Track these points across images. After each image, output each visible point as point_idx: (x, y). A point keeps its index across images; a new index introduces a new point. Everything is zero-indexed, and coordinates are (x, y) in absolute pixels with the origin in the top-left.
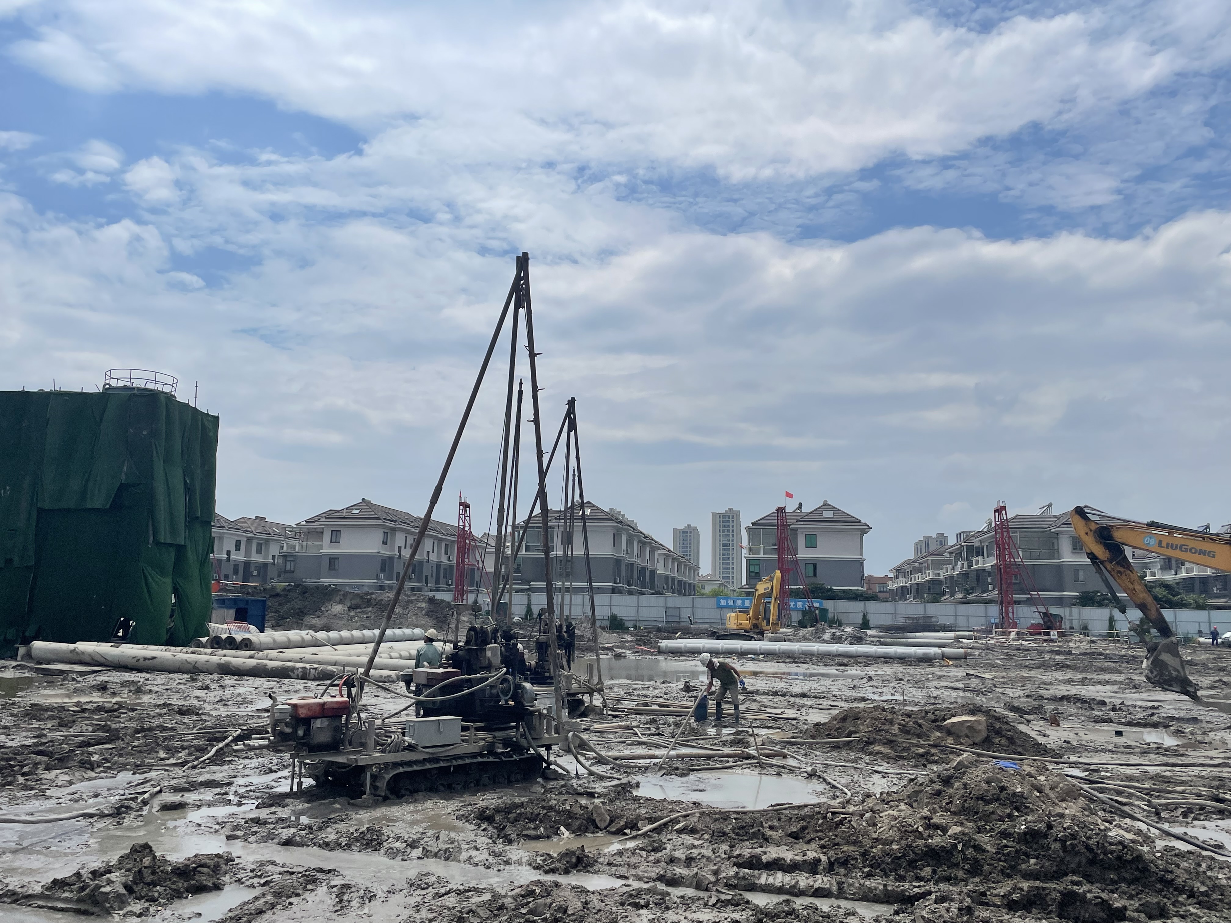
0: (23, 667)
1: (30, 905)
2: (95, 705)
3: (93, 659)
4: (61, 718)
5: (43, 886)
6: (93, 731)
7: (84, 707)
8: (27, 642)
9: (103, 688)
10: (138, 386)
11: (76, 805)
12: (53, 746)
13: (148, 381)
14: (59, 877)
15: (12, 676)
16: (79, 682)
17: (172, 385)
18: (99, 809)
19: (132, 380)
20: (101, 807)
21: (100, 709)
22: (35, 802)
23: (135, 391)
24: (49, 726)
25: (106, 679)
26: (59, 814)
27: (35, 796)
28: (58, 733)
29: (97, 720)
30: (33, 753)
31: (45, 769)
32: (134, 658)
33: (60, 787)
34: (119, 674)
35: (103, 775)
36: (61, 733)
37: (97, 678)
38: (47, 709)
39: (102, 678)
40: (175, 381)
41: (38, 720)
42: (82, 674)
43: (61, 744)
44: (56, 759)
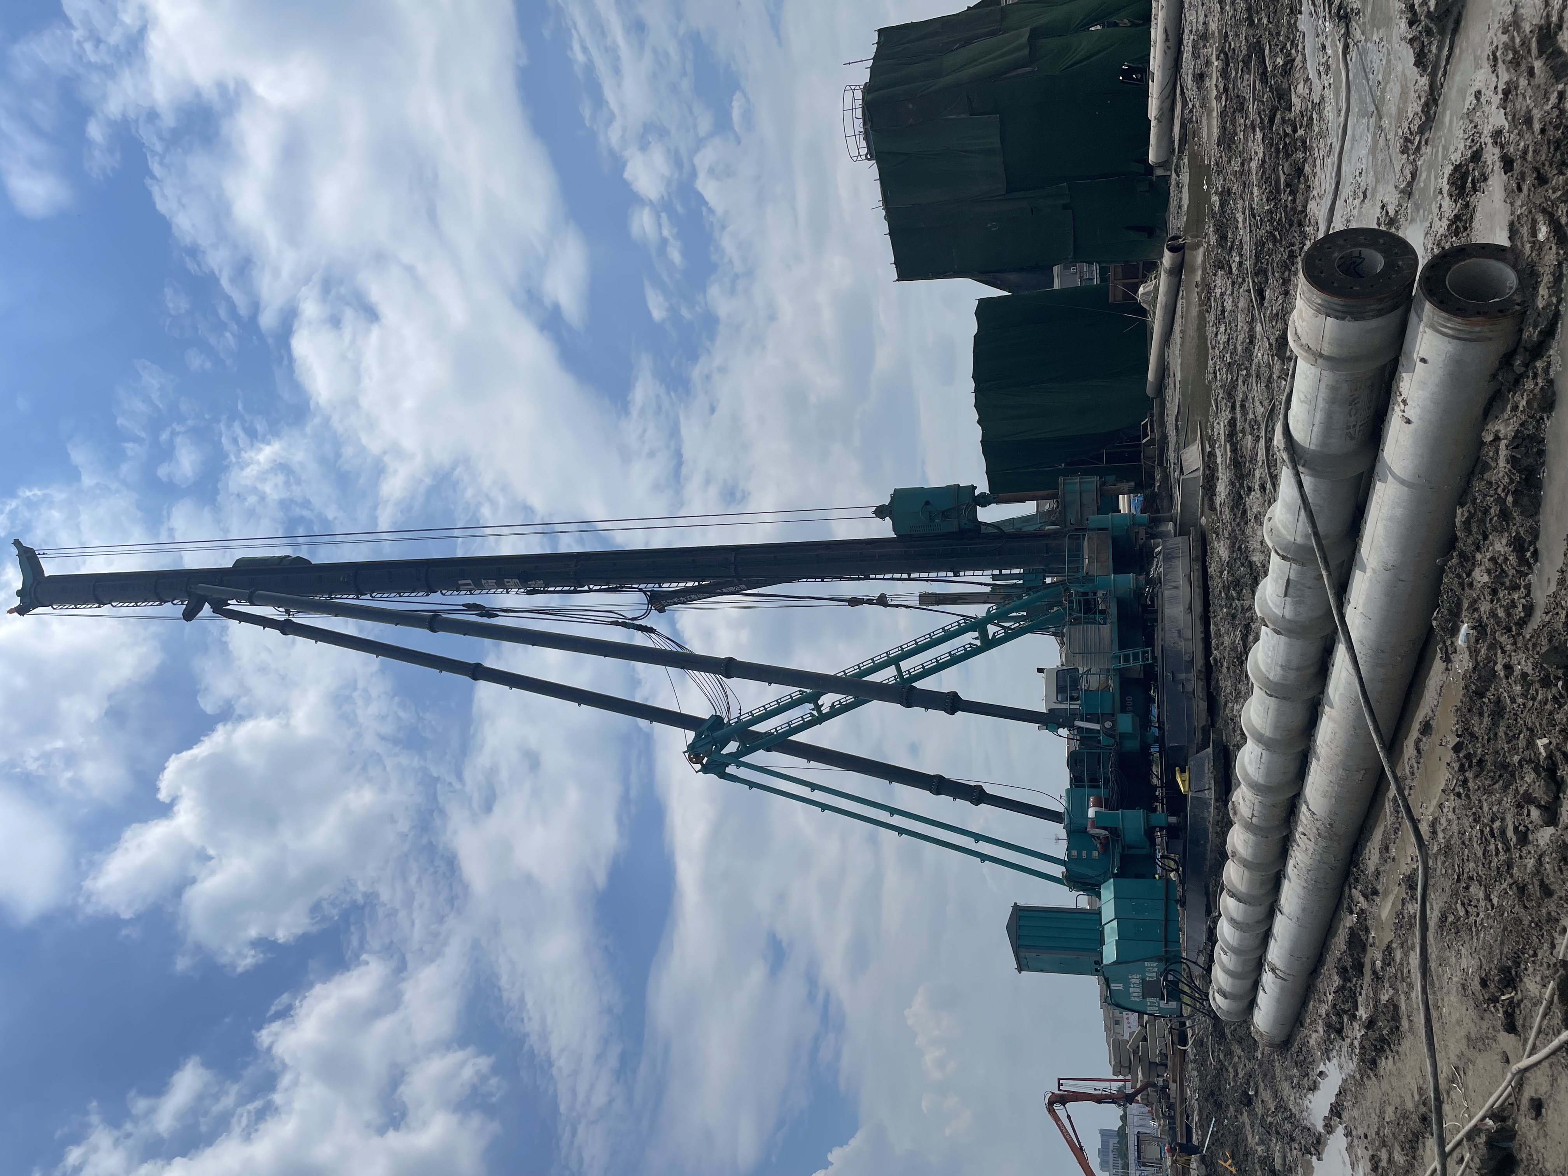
0: (1178, 166)
1: (1442, 85)
2: (1220, 80)
3: (1168, 98)
4: (1234, 112)
5: (1421, 76)
6: (1249, 73)
7: (1221, 91)
8: (1150, 169)
9: (1200, 78)
10: (862, 125)
11: (1333, 67)
12: (1264, 110)
13: (854, 117)
14: (1413, 60)
15: (1188, 174)
16: (1193, 106)
17: (853, 91)
18: (1339, 40)
19: (857, 133)
20: (1337, 38)
21: (1224, 73)
22: (1326, 111)
23: (868, 127)
24: (1242, 121)
25: (1190, 76)
26: (1341, 82)
27: (1319, 113)
28: (1251, 110)
29: (1237, 73)
30: (1271, 129)
31: (1290, 110)
32: (1165, 53)
33: (1311, 90)
34: (1184, 65)
35: (1300, 48)
36: (1251, 106)
37: (1189, 87)
38: (1223, 128)
39: (1189, 81)
40: (848, 88)
41: (1236, 134)
42: (1185, 104)
43: (1263, 102)
44: (1279, 102)
